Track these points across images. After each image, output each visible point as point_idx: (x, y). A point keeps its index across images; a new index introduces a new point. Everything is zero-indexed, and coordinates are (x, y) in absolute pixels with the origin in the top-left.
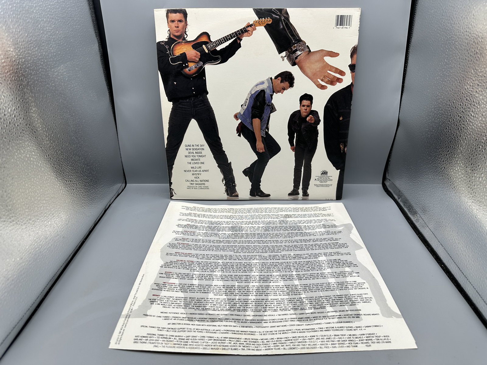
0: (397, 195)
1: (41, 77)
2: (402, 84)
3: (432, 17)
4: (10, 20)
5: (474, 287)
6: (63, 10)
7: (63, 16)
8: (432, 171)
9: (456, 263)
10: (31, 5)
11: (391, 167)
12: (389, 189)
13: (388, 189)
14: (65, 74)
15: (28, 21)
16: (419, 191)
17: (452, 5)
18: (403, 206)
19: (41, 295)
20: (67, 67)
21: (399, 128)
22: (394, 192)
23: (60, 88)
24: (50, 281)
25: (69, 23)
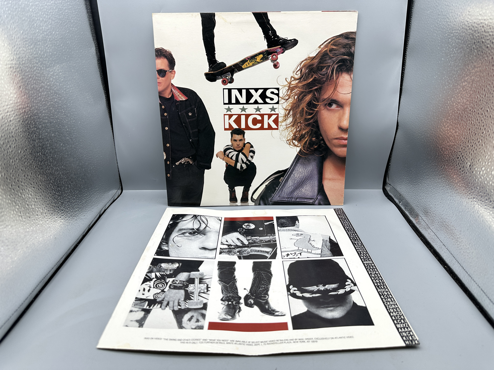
0: (398, 199)
1: (35, 75)
2: (400, 87)
3: (428, 18)
4: (6, 16)
5: (478, 285)
6: (60, 11)
7: (60, 18)
8: (432, 171)
9: (459, 262)
10: (27, 4)
11: (391, 172)
12: (390, 194)
13: (388, 194)
14: (61, 75)
15: (23, 18)
16: (420, 192)
17: (447, 4)
18: (404, 209)
19: (30, 296)
20: (63, 67)
21: (398, 131)
22: (395, 196)
23: (56, 87)
24: (40, 283)
25: (66, 25)
